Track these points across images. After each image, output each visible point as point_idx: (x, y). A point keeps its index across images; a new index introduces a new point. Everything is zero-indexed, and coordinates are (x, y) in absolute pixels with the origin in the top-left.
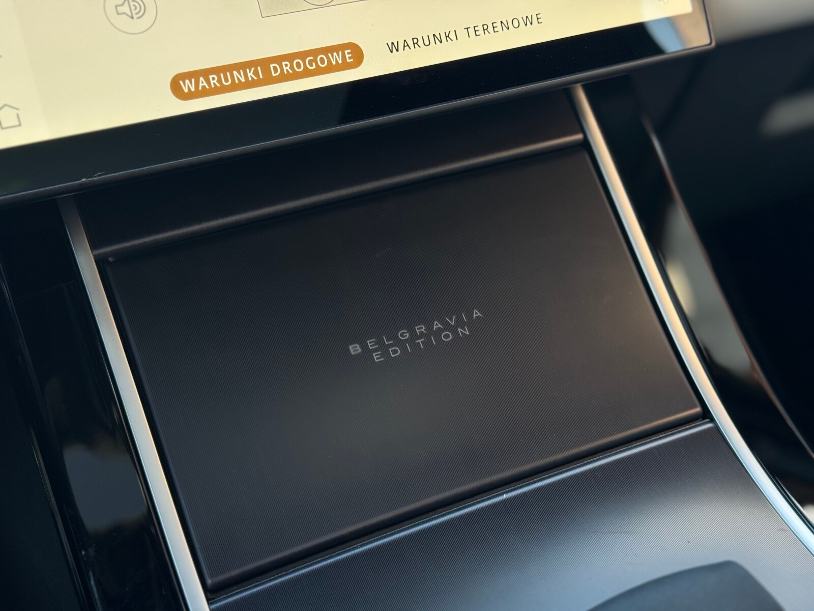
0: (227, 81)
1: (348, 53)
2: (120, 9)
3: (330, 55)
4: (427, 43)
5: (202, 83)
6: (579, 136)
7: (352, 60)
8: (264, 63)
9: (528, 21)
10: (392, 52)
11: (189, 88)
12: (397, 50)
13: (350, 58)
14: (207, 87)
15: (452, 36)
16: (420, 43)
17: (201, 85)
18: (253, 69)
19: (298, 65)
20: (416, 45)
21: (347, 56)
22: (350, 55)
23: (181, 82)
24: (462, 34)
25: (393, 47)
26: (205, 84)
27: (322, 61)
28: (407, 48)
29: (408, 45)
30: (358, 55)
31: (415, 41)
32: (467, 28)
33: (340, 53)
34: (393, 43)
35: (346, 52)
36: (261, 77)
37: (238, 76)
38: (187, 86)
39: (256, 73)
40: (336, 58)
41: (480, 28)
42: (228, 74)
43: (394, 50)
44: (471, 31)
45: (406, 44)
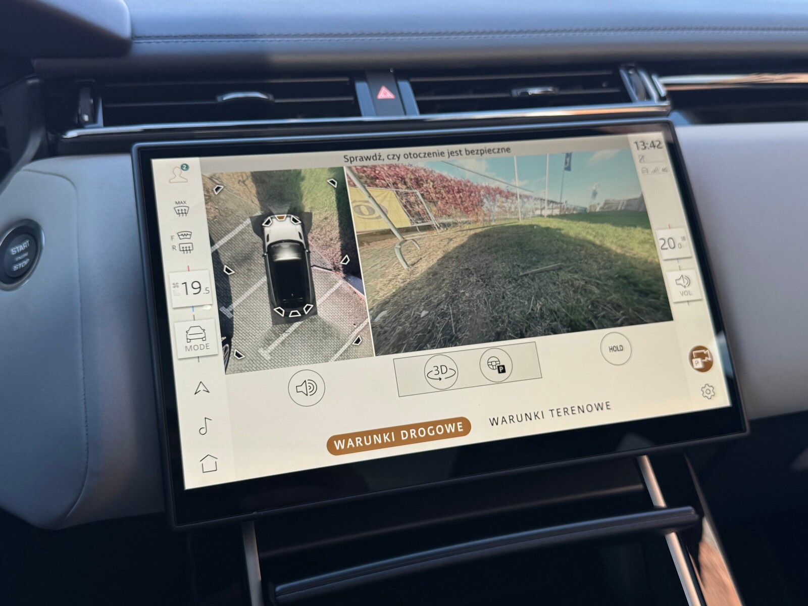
0: (368, 442)
1: (460, 425)
2: (299, 389)
3: (446, 425)
4: (520, 420)
5: (350, 443)
6: (641, 486)
7: (462, 430)
8: (397, 430)
9: (599, 407)
10: (493, 425)
11: (340, 447)
12: (497, 424)
13: (461, 428)
14: (353, 446)
15: (540, 415)
16: (515, 419)
17: (349, 444)
18: (388, 434)
19: (422, 432)
20: (511, 421)
21: (459, 427)
22: (461, 426)
23: (335, 442)
24: (548, 414)
25: (494, 422)
26: (352, 444)
27: (440, 430)
28: (504, 423)
29: (505, 421)
30: (467, 426)
31: (511, 418)
32: (552, 410)
33: (454, 424)
34: (494, 419)
35: (458, 424)
36: (394, 440)
37: (377, 439)
38: (339, 445)
39: (390, 437)
40: (450, 428)
41: (562, 411)
42: (370, 437)
43: (495, 424)
44: (555, 412)
45: (504, 420)
